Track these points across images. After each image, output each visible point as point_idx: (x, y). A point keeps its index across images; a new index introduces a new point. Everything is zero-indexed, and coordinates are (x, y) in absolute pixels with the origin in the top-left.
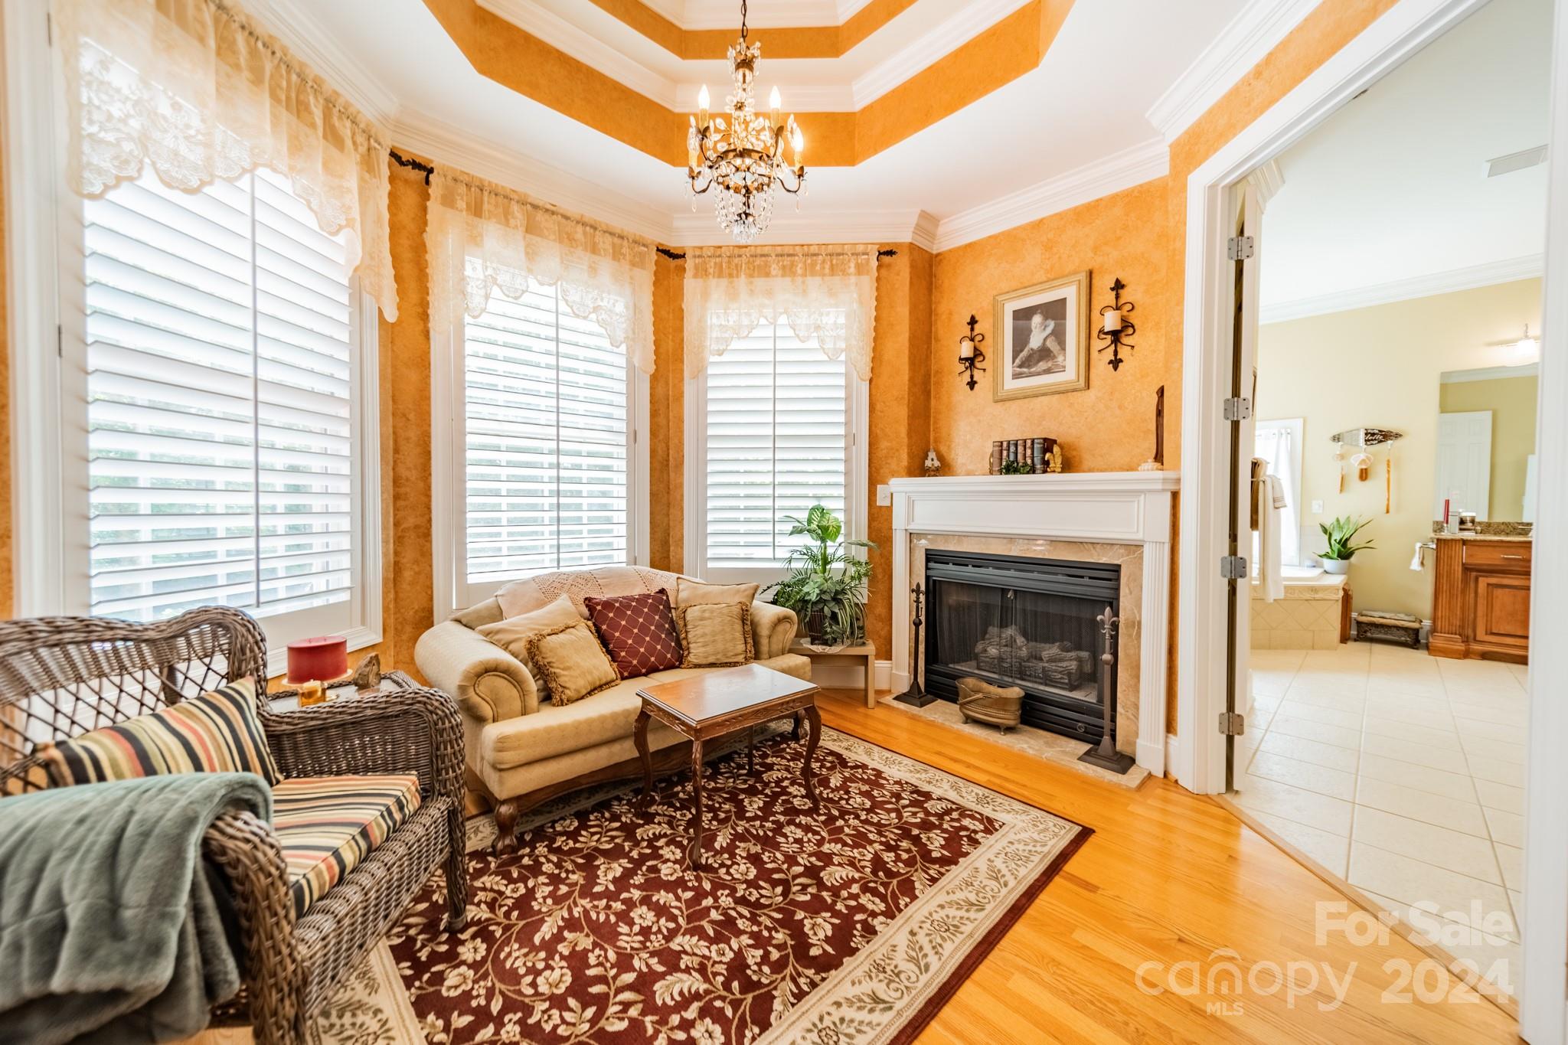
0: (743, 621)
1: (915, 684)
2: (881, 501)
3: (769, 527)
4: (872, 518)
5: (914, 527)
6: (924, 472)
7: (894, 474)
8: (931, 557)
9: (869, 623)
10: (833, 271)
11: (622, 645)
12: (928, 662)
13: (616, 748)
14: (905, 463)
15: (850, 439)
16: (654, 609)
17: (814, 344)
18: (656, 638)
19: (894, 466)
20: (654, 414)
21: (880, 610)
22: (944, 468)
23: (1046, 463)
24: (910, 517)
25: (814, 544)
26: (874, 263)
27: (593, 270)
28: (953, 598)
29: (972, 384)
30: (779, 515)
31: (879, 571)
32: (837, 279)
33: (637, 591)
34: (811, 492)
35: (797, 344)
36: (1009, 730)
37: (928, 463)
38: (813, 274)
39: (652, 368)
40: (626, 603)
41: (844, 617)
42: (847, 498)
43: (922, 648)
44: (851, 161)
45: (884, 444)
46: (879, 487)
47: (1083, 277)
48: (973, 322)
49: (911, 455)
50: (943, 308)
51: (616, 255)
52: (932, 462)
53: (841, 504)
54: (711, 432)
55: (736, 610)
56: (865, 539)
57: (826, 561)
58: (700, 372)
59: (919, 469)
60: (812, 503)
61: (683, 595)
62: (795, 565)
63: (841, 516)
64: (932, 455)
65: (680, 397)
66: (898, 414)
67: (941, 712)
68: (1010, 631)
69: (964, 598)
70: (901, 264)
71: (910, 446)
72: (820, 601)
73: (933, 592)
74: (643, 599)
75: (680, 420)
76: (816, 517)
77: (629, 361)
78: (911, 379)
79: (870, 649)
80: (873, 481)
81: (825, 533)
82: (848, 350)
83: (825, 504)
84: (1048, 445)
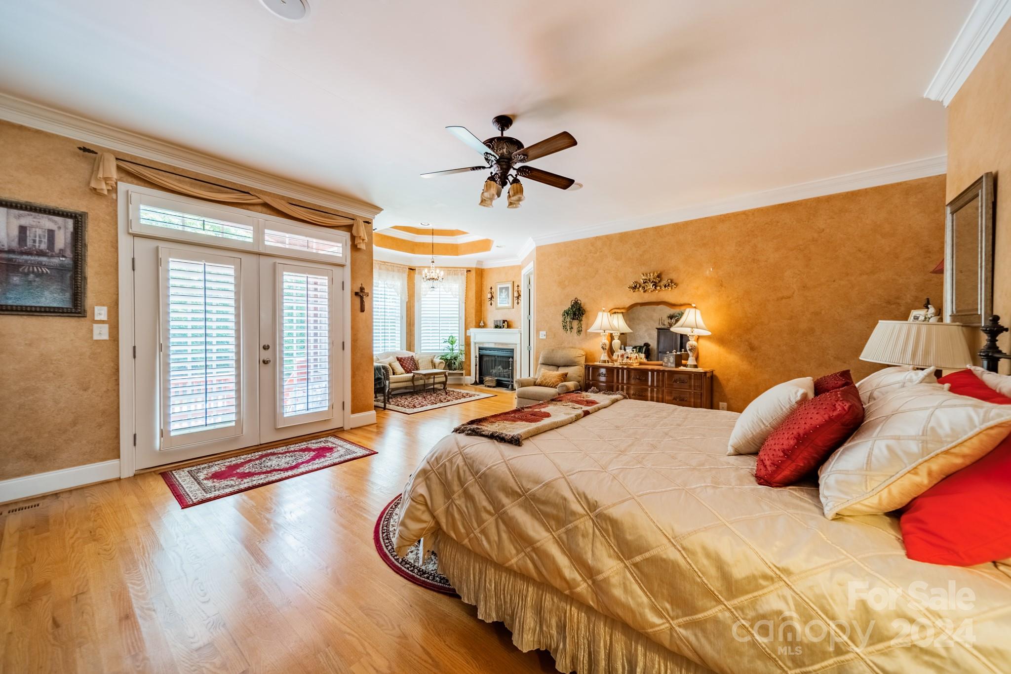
0: (432, 362)
1: (476, 381)
2: (468, 335)
3: (438, 341)
4: (466, 339)
5: (475, 341)
6: (480, 327)
7: (471, 327)
8: (480, 349)
9: (465, 366)
10: (455, 274)
11: (405, 367)
12: (479, 376)
13: (408, 383)
14: (474, 324)
15: (460, 318)
16: (411, 360)
17: (450, 293)
18: (412, 366)
19: (471, 325)
20: (407, 311)
21: (468, 363)
22: (484, 326)
23: (504, 326)
24: (475, 339)
25: (450, 345)
26: (466, 273)
27: (393, 277)
28: (485, 359)
29: (491, 304)
30: (441, 338)
31: (468, 353)
32: (456, 276)
33: (407, 356)
34: (450, 332)
35: (445, 293)
36: (494, 387)
37: (481, 324)
38: (450, 274)
39: (407, 300)
40: (405, 358)
41: (457, 364)
42: (459, 333)
43: (478, 372)
44: (457, 255)
45: (469, 319)
46: (468, 331)
47: (512, 282)
48: (491, 288)
49: (476, 322)
50: (485, 283)
51: (399, 271)
52: (482, 324)
53: (458, 335)
54: (422, 316)
55: (430, 360)
56: (464, 343)
57: (453, 350)
58: (420, 300)
59: (478, 326)
60: (450, 335)
61: (417, 357)
62: (445, 351)
63: (457, 338)
64: (482, 322)
65: (414, 306)
66: (472, 312)
67: (481, 387)
68: (500, 367)
69: (487, 359)
70: (473, 273)
71: (476, 320)
72: (451, 359)
73: (481, 357)
74: (409, 358)
75: (414, 312)
76: (451, 338)
77: (401, 298)
78: (476, 303)
79: (464, 372)
80: (466, 329)
81: (452, 343)
82: (459, 295)
83: (453, 335)
84: (504, 321)
